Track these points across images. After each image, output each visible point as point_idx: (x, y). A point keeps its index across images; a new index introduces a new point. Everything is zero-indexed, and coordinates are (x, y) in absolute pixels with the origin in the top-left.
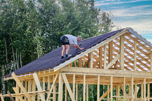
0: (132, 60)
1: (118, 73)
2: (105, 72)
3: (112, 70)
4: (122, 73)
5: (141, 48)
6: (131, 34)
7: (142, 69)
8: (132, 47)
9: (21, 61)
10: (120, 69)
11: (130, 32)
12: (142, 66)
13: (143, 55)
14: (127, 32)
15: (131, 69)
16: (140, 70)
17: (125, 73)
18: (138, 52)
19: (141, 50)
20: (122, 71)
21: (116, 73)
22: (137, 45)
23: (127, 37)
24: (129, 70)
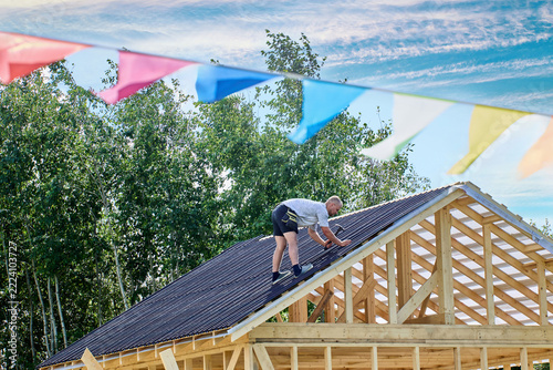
0: (472, 288)
1: (437, 335)
2: (395, 334)
3: (418, 326)
4: (449, 336)
5: (505, 246)
6: (474, 202)
7: (505, 316)
8: (473, 246)
9: (59, 304)
10: (443, 323)
11: (469, 197)
12: (506, 308)
13: (510, 270)
14: (459, 196)
15: (468, 320)
16: (499, 321)
17: (458, 334)
18: (496, 260)
19: (503, 254)
20: (448, 326)
21: (430, 334)
22: (493, 236)
23: (457, 214)
24: (462, 322)
